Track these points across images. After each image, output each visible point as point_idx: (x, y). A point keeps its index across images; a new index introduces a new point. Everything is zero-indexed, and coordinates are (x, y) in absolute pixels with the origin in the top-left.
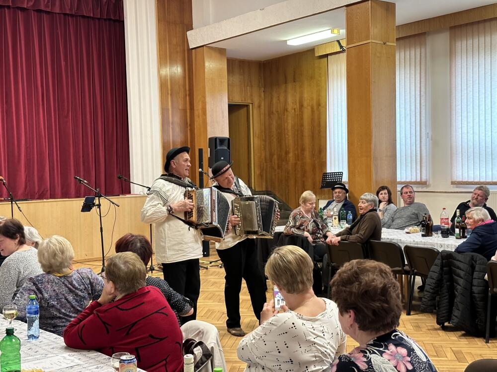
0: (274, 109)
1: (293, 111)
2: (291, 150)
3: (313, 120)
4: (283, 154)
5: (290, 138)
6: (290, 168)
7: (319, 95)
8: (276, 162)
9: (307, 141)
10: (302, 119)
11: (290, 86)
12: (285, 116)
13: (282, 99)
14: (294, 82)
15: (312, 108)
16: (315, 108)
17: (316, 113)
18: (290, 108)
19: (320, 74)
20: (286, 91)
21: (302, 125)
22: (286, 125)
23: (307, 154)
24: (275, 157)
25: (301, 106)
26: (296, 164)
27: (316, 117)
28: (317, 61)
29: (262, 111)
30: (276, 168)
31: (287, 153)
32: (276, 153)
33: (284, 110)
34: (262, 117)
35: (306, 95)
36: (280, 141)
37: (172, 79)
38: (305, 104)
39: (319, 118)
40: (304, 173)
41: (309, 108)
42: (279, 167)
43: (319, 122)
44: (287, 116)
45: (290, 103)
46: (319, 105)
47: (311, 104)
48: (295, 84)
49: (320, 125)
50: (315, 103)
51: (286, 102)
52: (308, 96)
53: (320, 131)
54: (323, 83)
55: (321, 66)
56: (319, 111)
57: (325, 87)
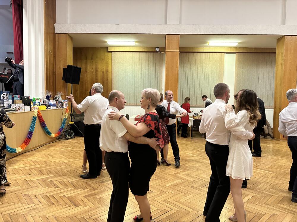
1: (91, 72)
3: (103, 77)
7: (107, 67)
8: (79, 94)
10: (97, 76)
11: (89, 61)
12: (86, 75)
14: (92, 60)
15: (103, 72)
16: (105, 73)
17: (105, 75)
18: (88, 71)
19: (108, 59)
20: (86, 63)
21: (97, 79)
22: (86, 78)
24: (78, 92)
25: (96, 71)
27: (105, 77)
28: (106, 54)
30: (79, 97)
32: (78, 90)
33: (85, 71)
35: (99, 67)
38: (99, 70)
39: (107, 77)
41: (102, 72)
44: (87, 74)
45: (89, 69)
46: (107, 71)
47: (102, 71)
48: (92, 61)
49: (107, 80)
50: (105, 70)
51: (86, 68)
52: (101, 67)
53: (107, 83)
54: (110, 63)
55: (109, 55)
56: (107, 75)
57: (111, 65)
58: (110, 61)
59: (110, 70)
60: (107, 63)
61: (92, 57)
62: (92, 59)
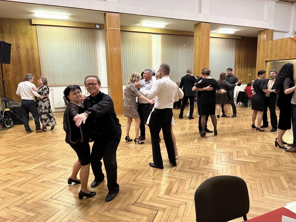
2: (11, 70)
3: (28, 55)
6: (10, 79)
7: (32, 43)
9: (24, 65)
10: (19, 54)
11: (6, 35)
15: (27, 49)
16: (29, 49)
17: (30, 52)
19: (32, 33)
21: (19, 57)
25: (18, 47)
26: (15, 77)
27: (30, 54)
28: (29, 27)
31: (7, 70)
35: (22, 42)
38: (21, 46)
39: (33, 55)
41: (25, 49)
46: (32, 48)
47: (26, 47)
48: (11, 35)
49: (33, 58)
50: (29, 46)
52: (24, 43)
53: (34, 62)
54: (35, 38)
55: (32, 29)
56: (33, 52)
57: (36, 40)
58: (35, 36)
59: (36, 47)
60: (31, 38)
61: (10, 30)
62: (10, 33)
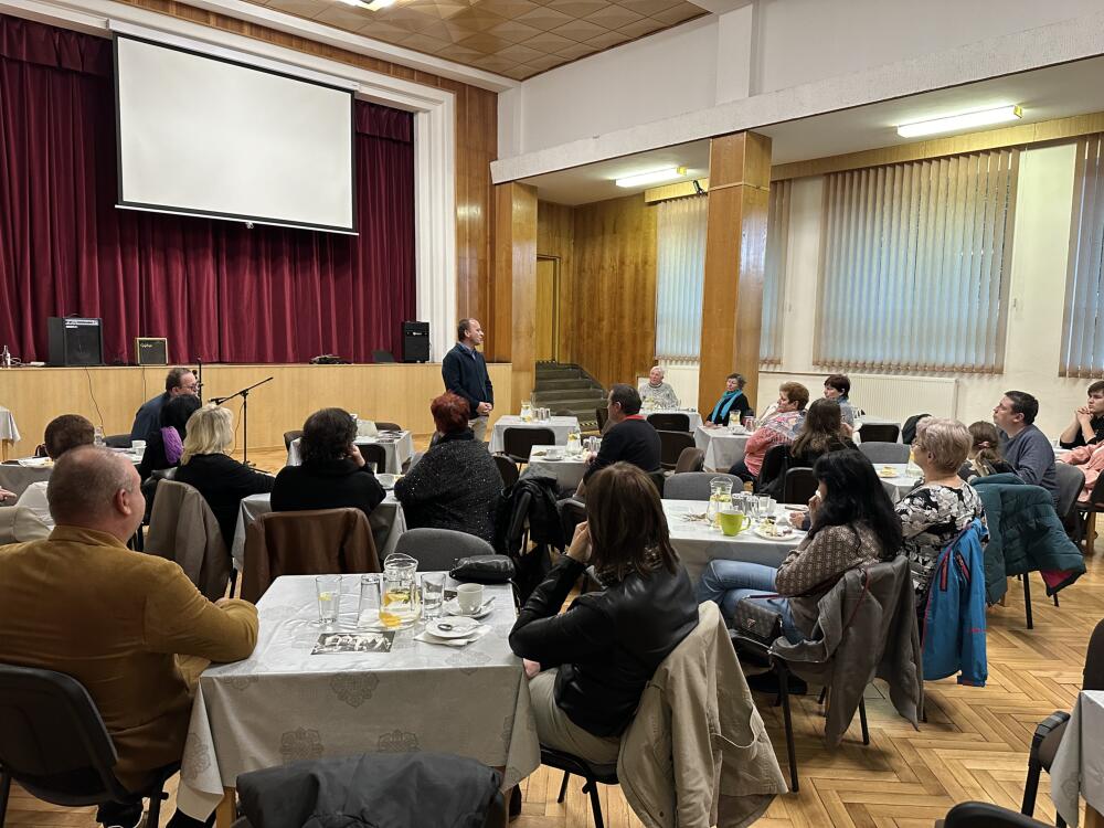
0: (586, 266)
1: (611, 269)
2: (606, 317)
3: (636, 280)
4: (595, 320)
5: (606, 302)
6: (604, 338)
7: (646, 251)
8: (586, 329)
9: (627, 307)
10: (622, 279)
11: (608, 237)
12: (601, 275)
13: (597, 253)
15: (636, 267)
16: (640, 265)
17: (641, 272)
18: (606, 266)
19: (649, 224)
20: (603, 245)
21: (622, 287)
22: (601, 285)
23: (626, 322)
24: (585, 324)
25: (622, 263)
26: (611, 334)
27: (640, 279)
28: (646, 209)
29: (571, 267)
30: (585, 337)
31: (600, 320)
32: (586, 319)
33: (600, 267)
34: (571, 275)
35: (629, 250)
36: (591, 305)
37: (471, 221)
38: (627, 262)
39: (645, 281)
40: (621, 345)
41: (633, 266)
42: (588, 337)
43: (645, 284)
44: (603, 274)
45: (607, 259)
46: (645, 262)
47: (634, 262)
48: (614, 235)
49: (644, 287)
50: (640, 260)
51: (602, 257)
52: (632, 252)
53: (644, 295)
54: (652, 237)
55: (649, 214)
56: (645, 271)
57: (654, 241)
58: (652, 231)
59: (651, 257)
60: (646, 239)
61: (615, 222)
62: (615, 232)
